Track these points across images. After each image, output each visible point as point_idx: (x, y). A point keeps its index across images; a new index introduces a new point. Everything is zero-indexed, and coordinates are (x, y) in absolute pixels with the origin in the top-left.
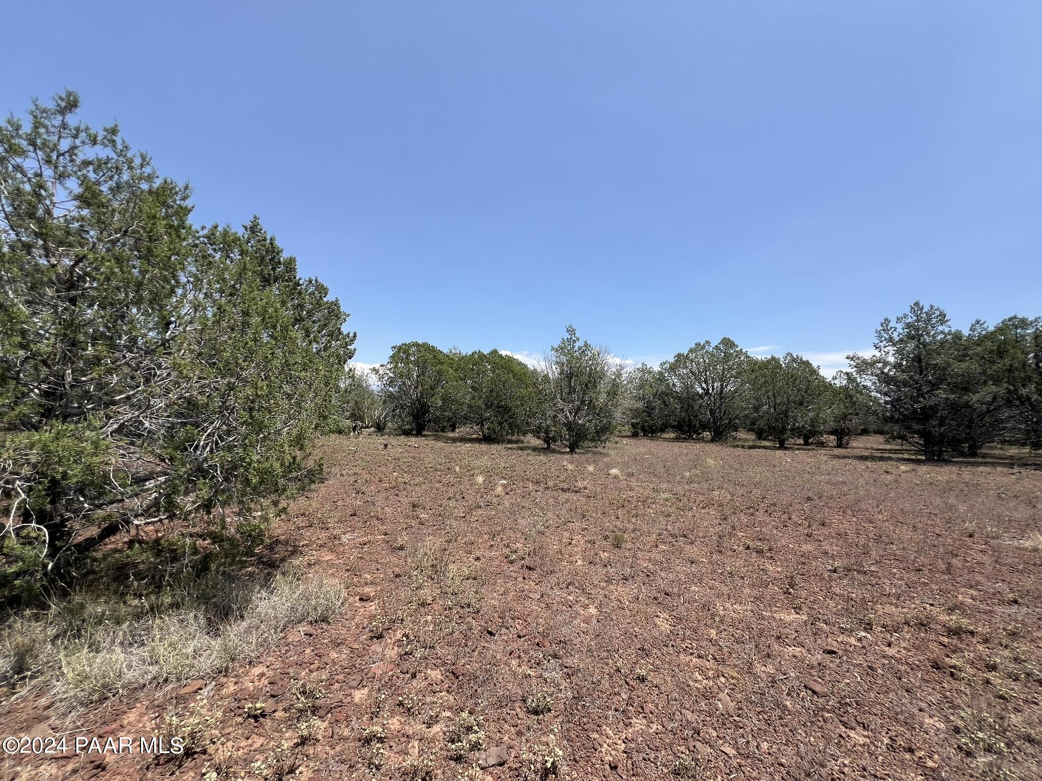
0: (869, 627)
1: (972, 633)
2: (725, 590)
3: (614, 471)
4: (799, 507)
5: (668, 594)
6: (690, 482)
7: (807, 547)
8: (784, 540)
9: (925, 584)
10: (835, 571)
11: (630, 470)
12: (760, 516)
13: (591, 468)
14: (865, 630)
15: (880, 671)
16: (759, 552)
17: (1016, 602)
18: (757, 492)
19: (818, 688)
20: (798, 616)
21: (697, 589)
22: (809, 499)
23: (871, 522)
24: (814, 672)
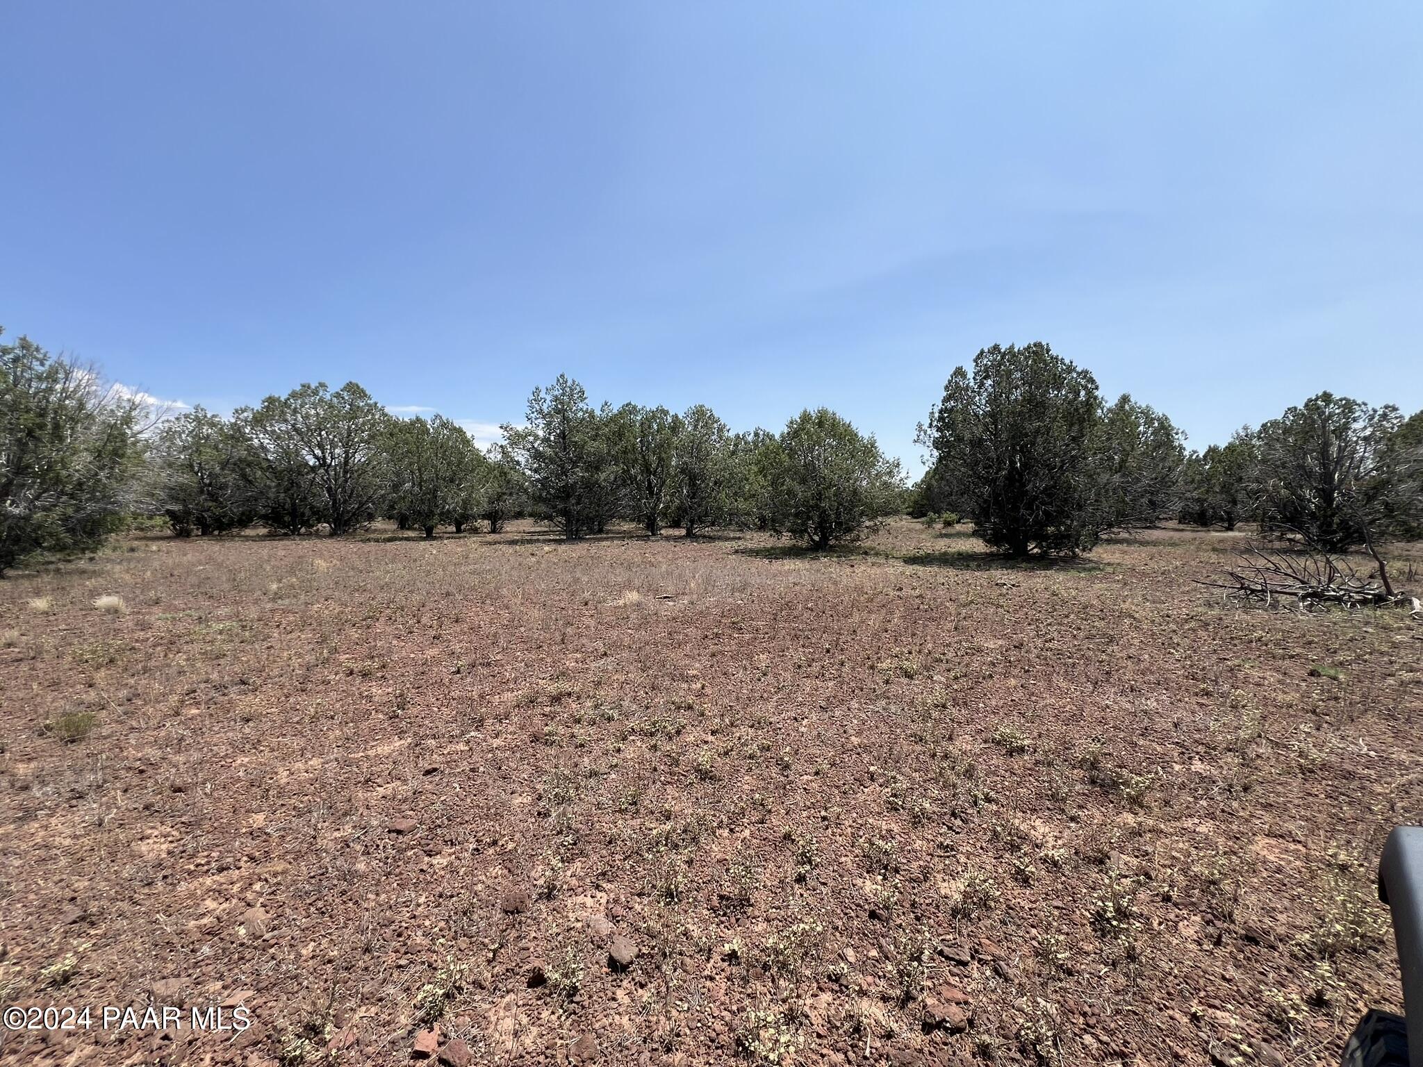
0: (480, 723)
1: (569, 694)
2: (297, 743)
3: (104, 601)
4: (432, 605)
5: (179, 790)
6: (277, 597)
7: (431, 652)
8: (404, 651)
9: (542, 659)
10: (458, 672)
11: (152, 594)
12: (379, 627)
13: (41, 604)
14: (477, 729)
15: (482, 769)
16: (365, 675)
17: (605, 654)
18: (382, 596)
19: (404, 825)
20: (402, 742)
21: (247, 760)
22: (448, 594)
23: (508, 608)
24: (404, 807)
